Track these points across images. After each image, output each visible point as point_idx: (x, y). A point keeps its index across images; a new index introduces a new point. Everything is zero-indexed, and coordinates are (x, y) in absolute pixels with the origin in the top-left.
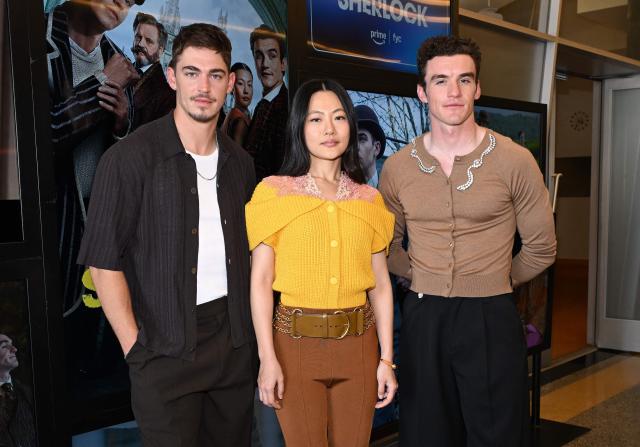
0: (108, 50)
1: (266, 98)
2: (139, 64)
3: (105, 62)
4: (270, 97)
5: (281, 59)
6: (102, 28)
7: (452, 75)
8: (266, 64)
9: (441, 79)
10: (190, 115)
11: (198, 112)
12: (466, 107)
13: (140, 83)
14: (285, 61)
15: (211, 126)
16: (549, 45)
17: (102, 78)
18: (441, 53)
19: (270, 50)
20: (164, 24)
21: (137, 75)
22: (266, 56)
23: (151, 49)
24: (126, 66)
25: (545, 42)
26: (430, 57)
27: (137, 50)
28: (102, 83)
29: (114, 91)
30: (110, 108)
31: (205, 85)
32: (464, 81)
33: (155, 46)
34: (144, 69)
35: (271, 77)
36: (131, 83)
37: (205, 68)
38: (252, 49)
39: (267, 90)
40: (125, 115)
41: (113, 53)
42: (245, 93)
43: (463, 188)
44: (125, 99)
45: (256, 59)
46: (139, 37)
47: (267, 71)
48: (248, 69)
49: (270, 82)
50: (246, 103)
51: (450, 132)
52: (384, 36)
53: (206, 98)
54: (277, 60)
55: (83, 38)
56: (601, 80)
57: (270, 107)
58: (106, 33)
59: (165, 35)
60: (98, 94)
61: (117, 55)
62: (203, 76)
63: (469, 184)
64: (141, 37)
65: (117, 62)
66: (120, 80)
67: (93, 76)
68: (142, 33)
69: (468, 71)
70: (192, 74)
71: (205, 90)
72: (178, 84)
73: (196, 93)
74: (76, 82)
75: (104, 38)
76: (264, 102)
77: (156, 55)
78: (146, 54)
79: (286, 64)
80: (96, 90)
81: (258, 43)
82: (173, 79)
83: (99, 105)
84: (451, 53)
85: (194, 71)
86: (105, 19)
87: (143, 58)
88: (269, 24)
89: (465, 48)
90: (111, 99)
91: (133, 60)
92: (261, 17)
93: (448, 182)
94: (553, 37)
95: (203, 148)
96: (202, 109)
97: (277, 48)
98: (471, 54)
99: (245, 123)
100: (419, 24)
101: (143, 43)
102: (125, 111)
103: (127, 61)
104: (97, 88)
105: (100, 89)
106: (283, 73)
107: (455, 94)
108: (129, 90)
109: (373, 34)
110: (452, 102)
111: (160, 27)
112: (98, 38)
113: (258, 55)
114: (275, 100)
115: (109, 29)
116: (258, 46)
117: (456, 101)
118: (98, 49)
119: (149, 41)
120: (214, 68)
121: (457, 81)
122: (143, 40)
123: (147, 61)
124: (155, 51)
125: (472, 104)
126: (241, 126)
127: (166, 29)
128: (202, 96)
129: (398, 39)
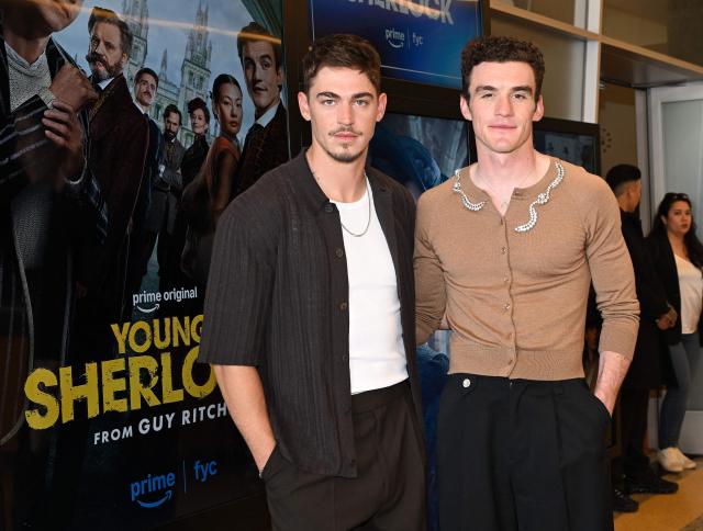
0: (56, 59)
1: (259, 122)
2: (97, 78)
3: (53, 77)
4: (265, 121)
5: (277, 70)
6: (47, 28)
7: (503, 87)
8: (258, 76)
9: (489, 92)
10: (329, 153)
11: (339, 151)
12: (520, 129)
13: (98, 105)
14: (281, 71)
15: (357, 167)
16: (589, 44)
17: (49, 98)
18: (490, 58)
19: (263, 57)
20: (128, 23)
21: (94, 94)
22: (258, 65)
23: (112, 57)
24: (79, 81)
25: (585, 41)
26: (477, 62)
27: (94, 58)
28: (49, 105)
29: (63, 116)
30: (59, 140)
31: (346, 115)
32: (518, 96)
33: (118, 52)
34: (103, 85)
35: (264, 93)
36: (86, 104)
37: (346, 94)
38: (240, 55)
39: (260, 111)
40: (79, 149)
41: (62, 63)
42: (233, 116)
43: (522, 228)
44: (79, 127)
45: (246, 68)
46: (96, 40)
47: (259, 85)
48: (236, 83)
49: (263, 101)
50: (234, 129)
51: (502, 162)
52: (402, 36)
53: (348, 132)
54: (271, 70)
55: (22, 42)
56: (645, 89)
57: (265, 135)
58: (54, 36)
59: (130, 38)
60: (44, 120)
61: (68, 65)
62: (345, 103)
63: (531, 224)
64: (98, 41)
65: (68, 76)
66: (71, 101)
67: (37, 96)
68: (100, 35)
69: (524, 84)
70: (330, 102)
71: (347, 121)
72: (312, 115)
73: (335, 127)
74: (15, 104)
75: (51, 42)
76: (257, 127)
77: (118, 65)
78: (105, 63)
79: (282, 75)
80: (41, 115)
81: (247, 47)
82: (306, 107)
83: (45, 136)
84: (502, 58)
85: (332, 97)
86: (52, 17)
87: (102, 69)
88: (260, 23)
89: (522, 53)
90: (62, 128)
91: (89, 73)
92: (251, 13)
93: (502, 221)
94: (596, 35)
95: (350, 195)
96: (345, 146)
97: (272, 54)
98: (530, 62)
99: (233, 155)
100: (443, 21)
101: (101, 49)
102: (80, 144)
103: (81, 74)
104: (43, 111)
105: (46, 113)
106: (280, 87)
107: (504, 112)
108: (83, 114)
109: (389, 34)
110: (500, 123)
111: (123, 26)
112: (43, 42)
113: (248, 63)
114: (270, 124)
115: (56, 31)
116: (247, 51)
117: (506, 122)
118: (43, 58)
119: (109, 46)
120: (357, 92)
121: (509, 96)
122: (102, 43)
123: (106, 73)
124: (117, 59)
125: (528, 126)
126: (229, 160)
127: (131, 29)
128: (344, 130)
129: (418, 40)
